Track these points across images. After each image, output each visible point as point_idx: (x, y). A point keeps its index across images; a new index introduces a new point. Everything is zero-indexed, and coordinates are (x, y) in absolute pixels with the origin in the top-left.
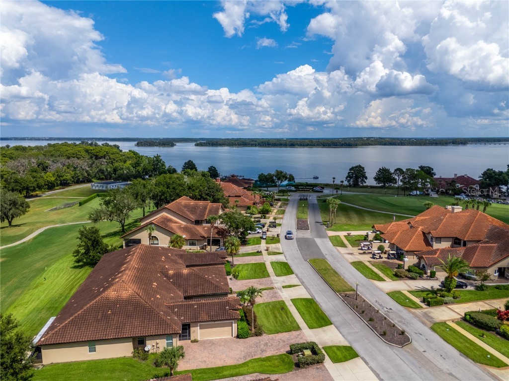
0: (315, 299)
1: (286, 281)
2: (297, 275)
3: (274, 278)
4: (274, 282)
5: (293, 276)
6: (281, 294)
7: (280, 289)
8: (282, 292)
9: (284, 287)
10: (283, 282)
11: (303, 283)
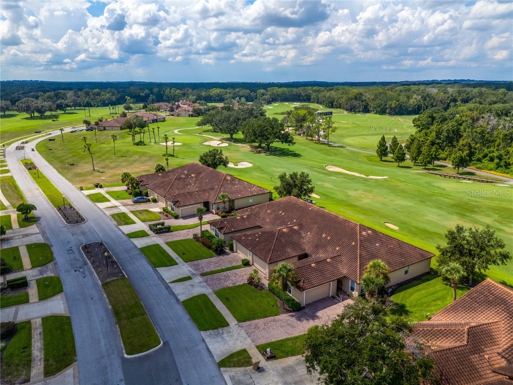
0: (152, 267)
1: (190, 288)
2: (177, 300)
3: (208, 291)
4: (205, 284)
5: (182, 298)
6: (190, 269)
7: (193, 274)
8: (189, 270)
9: (189, 278)
10: (192, 286)
11: (168, 287)
